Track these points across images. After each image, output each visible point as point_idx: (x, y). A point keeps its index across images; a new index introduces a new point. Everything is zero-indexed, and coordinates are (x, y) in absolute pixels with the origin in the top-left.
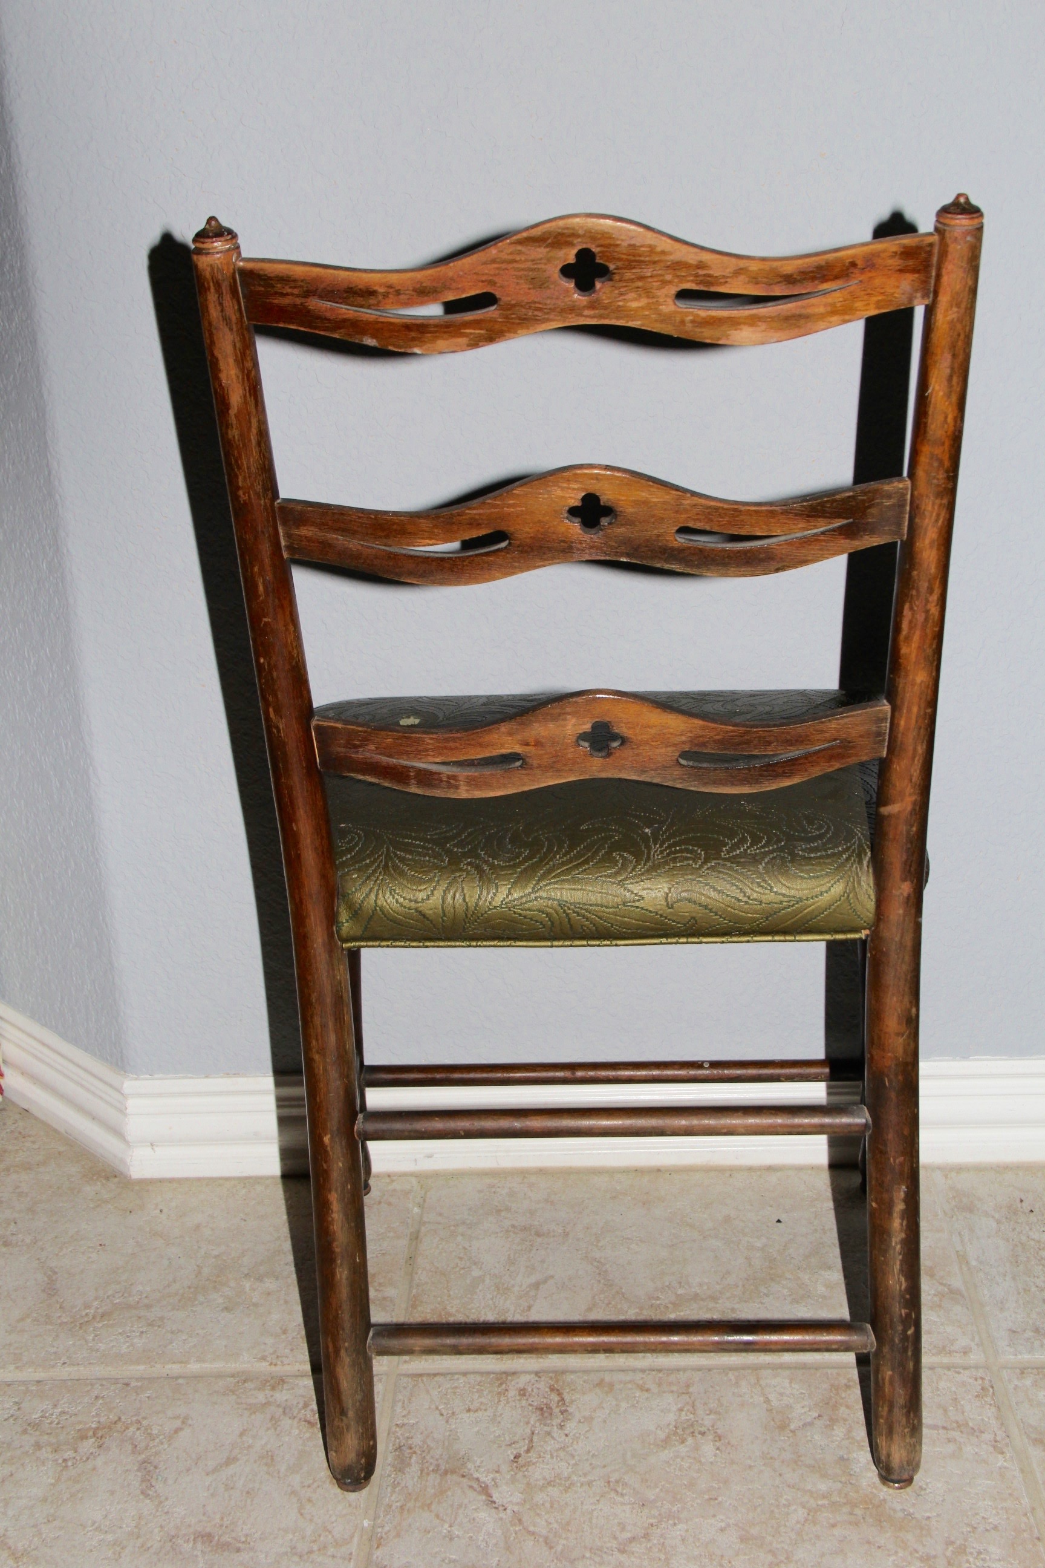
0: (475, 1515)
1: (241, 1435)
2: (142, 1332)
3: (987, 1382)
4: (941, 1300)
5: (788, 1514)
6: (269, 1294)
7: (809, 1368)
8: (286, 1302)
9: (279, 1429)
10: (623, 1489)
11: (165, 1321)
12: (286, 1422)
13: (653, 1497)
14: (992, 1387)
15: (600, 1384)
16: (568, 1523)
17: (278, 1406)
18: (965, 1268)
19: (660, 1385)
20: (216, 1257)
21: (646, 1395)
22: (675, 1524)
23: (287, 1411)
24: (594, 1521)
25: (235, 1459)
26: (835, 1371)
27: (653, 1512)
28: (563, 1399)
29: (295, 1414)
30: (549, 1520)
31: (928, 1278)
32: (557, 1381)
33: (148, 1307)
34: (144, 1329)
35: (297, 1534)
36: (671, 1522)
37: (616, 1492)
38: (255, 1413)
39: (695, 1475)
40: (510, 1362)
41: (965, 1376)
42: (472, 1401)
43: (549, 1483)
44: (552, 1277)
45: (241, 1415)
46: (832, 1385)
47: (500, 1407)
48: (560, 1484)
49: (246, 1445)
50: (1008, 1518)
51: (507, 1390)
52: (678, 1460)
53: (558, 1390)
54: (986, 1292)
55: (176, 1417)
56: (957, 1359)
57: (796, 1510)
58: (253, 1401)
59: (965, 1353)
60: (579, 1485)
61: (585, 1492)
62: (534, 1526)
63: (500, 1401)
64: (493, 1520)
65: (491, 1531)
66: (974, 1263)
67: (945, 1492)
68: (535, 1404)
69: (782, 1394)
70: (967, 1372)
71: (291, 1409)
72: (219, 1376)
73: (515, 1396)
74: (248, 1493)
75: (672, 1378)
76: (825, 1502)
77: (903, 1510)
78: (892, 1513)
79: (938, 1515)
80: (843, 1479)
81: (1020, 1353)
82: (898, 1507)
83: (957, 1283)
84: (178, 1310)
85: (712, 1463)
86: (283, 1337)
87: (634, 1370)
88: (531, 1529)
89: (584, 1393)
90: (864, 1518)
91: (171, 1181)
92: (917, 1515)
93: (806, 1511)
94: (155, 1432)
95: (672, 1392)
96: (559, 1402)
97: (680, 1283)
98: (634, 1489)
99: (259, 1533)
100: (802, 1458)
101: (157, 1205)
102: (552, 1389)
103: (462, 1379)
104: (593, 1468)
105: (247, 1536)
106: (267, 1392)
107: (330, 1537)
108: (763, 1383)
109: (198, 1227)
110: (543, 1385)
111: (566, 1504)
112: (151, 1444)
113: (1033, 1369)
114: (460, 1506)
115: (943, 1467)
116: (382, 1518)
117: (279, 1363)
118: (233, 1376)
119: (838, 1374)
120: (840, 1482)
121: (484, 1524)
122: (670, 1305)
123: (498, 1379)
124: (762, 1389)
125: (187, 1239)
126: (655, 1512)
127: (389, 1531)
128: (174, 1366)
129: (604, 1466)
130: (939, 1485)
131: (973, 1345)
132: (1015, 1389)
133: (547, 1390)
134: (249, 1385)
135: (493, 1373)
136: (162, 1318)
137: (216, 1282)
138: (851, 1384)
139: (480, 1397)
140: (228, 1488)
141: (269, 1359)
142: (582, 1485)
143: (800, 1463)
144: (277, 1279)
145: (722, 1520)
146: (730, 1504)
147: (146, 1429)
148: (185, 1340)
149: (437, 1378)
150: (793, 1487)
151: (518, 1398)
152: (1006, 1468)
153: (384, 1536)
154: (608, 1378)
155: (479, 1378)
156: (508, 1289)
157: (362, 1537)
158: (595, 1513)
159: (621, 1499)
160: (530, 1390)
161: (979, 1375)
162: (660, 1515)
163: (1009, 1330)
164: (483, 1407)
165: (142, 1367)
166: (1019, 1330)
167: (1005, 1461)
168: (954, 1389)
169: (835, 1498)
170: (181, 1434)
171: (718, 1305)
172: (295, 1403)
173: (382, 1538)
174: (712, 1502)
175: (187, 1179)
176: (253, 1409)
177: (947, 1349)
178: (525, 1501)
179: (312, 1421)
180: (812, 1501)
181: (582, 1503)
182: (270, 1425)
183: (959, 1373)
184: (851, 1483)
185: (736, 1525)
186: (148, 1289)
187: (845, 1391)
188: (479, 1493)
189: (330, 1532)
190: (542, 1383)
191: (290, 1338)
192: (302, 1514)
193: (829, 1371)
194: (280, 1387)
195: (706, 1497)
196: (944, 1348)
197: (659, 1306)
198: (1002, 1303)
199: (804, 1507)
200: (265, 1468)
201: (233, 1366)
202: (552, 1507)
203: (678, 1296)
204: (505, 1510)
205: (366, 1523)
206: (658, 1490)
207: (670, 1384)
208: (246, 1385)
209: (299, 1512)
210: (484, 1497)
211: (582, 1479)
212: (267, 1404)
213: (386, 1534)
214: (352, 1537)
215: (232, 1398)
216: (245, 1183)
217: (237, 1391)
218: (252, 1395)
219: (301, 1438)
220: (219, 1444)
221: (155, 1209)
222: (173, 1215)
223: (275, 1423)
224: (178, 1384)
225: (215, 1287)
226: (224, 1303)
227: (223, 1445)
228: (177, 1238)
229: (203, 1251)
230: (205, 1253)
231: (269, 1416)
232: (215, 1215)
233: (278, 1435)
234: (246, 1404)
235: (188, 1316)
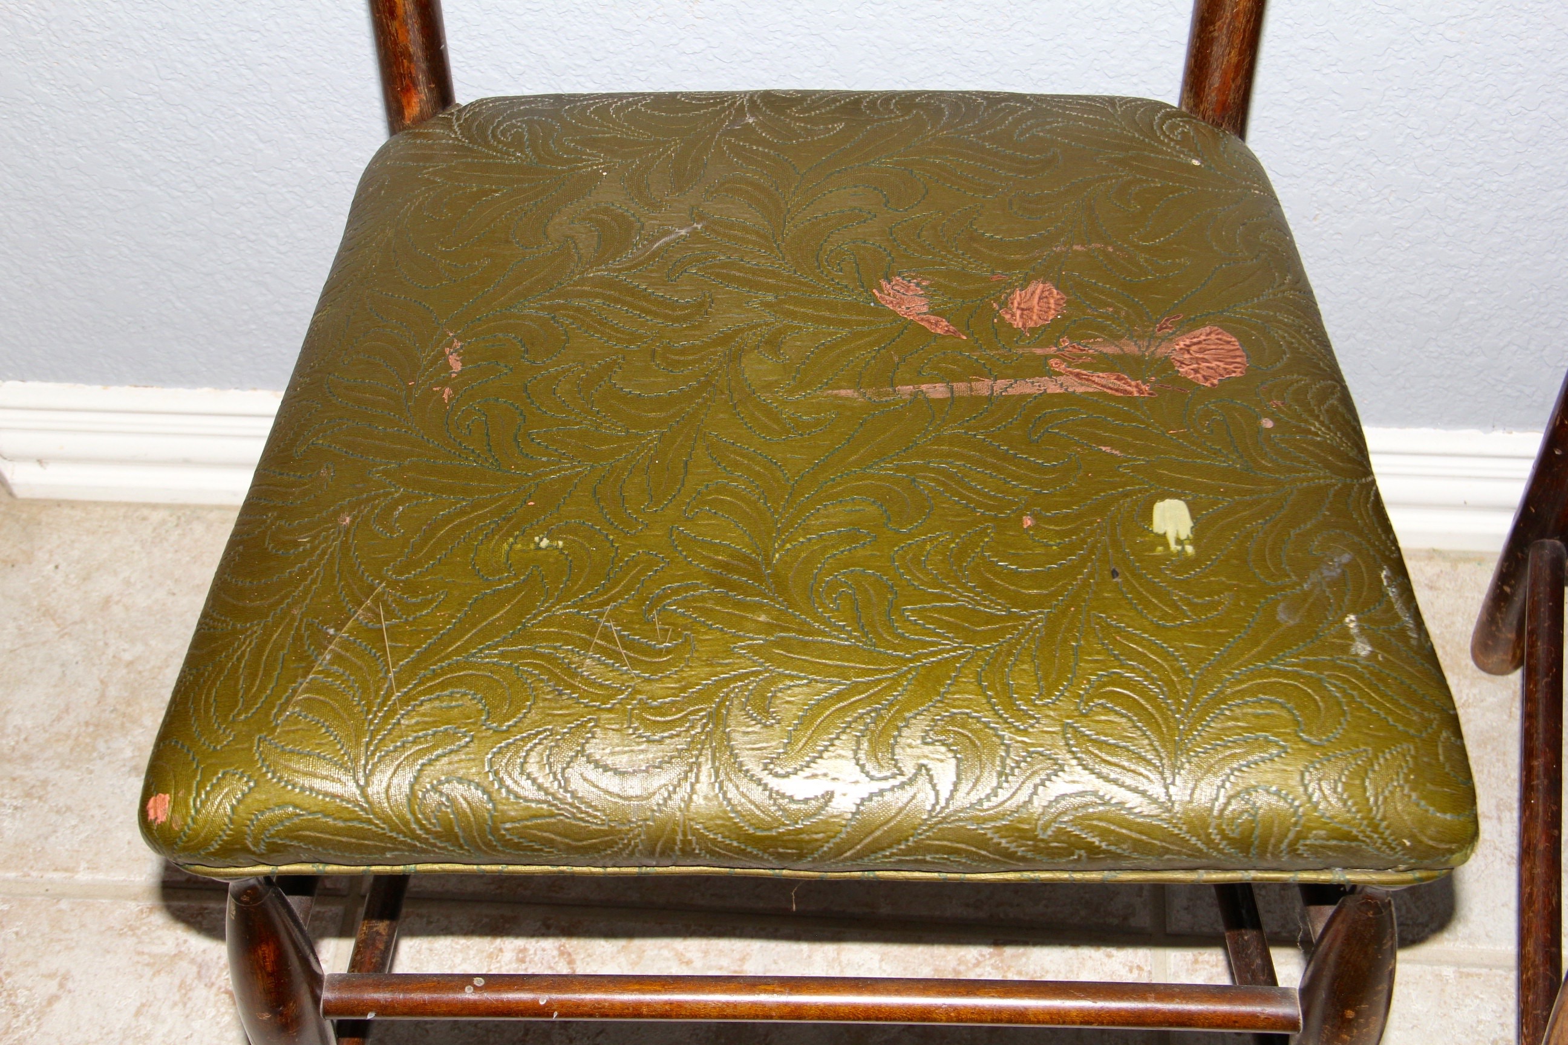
1: (138, 1013)
2: (16, 808)
9: (189, 1005)
11: (50, 788)
17: (193, 961)
20: (130, 664)
23: (203, 971)
29: (213, 979)
33: (27, 759)
34: (18, 803)
38: (159, 972)
45: (141, 976)
49: (143, 1032)
53: (569, 954)
55: (51, 976)
58: (156, 949)
71: (208, 969)
84: (68, 767)
91: (73, 504)
94: (21, 1000)
101: (51, 554)
106: (179, 932)
109: (107, 602)
112: (15, 1023)
118: (136, 897)
125: (90, 626)
128: (57, 876)
133: (555, 953)
136: (45, 783)
137: (124, 715)
147: (10, 995)
148: (75, 827)
160: (532, 952)
161: (1137, 961)
165: (12, 875)
170: (57, 1006)
172: (216, 956)
175: (96, 503)
176: (157, 966)
182: (177, 998)
186: (29, 724)
212: (178, 955)
215: (130, 941)
216: (179, 518)
217: (138, 928)
218: (159, 938)
219: (218, 1023)
220: (105, 1031)
221: (48, 562)
222: (72, 576)
223: (185, 994)
224: (60, 911)
225: (123, 726)
226: (133, 757)
227: (111, 1032)
228: (75, 623)
229: (110, 652)
230: (114, 657)
231: (177, 981)
232: (132, 580)
233: (187, 1016)
234: (149, 954)
235: (82, 780)
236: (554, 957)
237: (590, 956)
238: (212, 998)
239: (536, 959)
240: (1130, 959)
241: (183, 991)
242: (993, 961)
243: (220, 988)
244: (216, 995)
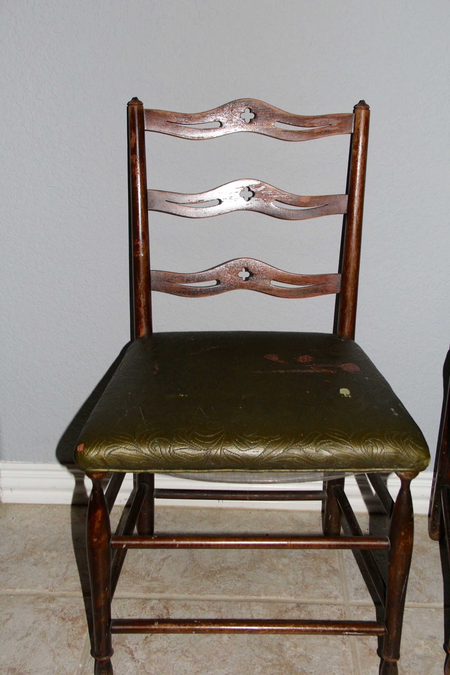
0: (126, 664)
1: (34, 623)
3: (343, 612)
4: (329, 574)
5: (254, 668)
6: (53, 558)
7: (271, 603)
8: (60, 562)
9: (50, 621)
10: (188, 654)
11: (9, 569)
12: (53, 618)
13: (200, 659)
14: (345, 614)
15: (185, 606)
16: (164, 669)
17: (51, 610)
18: (341, 559)
19: (209, 607)
20: (33, 540)
21: (203, 612)
22: (207, 671)
23: (54, 613)
24: (174, 668)
25: (30, 634)
26: (281, 604)
27: (199, 666)
28: (168, 612)
29: (57, 614)
30: (156, 668)
31: (325, 563)
32: (167, 604)
35: (51, 670)
36: (206, 670)
37: (185, 656)
38: (40, 613)
39: (219, 649)
40: (149, 594)
41: (334, 608)
42: (131, 612)
43: (158, 651)
44: (171, 556)
45: (35, 614)
46: (280, 611)
47: (142, 615)
48: (163, 651)
49: (35, 628)
50: (344, 674)
51: (146, 607)
52: (213, 642)
53: (167, 608)
54: (348, 571)
55: (7, 614)
56: (332, 601)
57: (258, 667)
58: (40, 607)
59: (336, 598)
60: (170, 652)
61: (172, 655)
62: (150, 670)
63: (142, 612)
64: (133, 666)
65: (132, 671)
66: (345, 557)
67: (320, 661)
68: (157, 614)
69: (259, 614)
70: (335, 607)
71: (56, 612)
72: (28, 595)
73: (149, 610)
74: (33, 650)
75: (215, 604)
76: (270, 664)
77: (301, 669)
78: (297, 670)
79: (315, 671)
80: (279, 654)
81: (358, 599)
82: (299, 667)
83: (336, 566)
84: (14, 564)
85: (226, 644)
86: (57, 578)
87: (199, 600)
88: (148, 671)
89: (177, 610)
90: (285, 672)
91: (18, 504)
92: (307, 671)
93: (261, 668)
95: (214, 611)
96: (167, 613)
97: (223, 561)
98: (193, 655)
99: (36, 669)
100: (263, 643)
101: (11, 515)
102: (165, 607)
103: (128, 601)
104: (177, 644)
105: (30, 670)
106: (47, 603)
107: (65, 671)
108: (251, 608)
109: (27, 526)
110: (161, 606)
111: (164, 660)
113: (362, 606)
114: (120, 659)
115: (320, 650)
116: (87, 663)
117: (53, 590)
118: (34, 595)
119: (283, 606)
120: (277, 655)
121: (129, 668)
122: (218, 571)
123: (143, 602)
124: (251, 611)
125: (22, 532)
126: (200, 666)
127: (89, 670)
128: (10, 590)
129: (182, 644)
130: (318, 658)
131: (339, 594)
132: (354, 615)
133: (163, 607)
134: (40, 600)
135: (141, 599)
136: (7, 568)
137: (32, 552)
138: (288, 610)
139: (134, 610)
140: (25, 647)
141: (49, 588)
142: (172, 652)
143: (262, 646)
144: (57, 552)
145: (227, 670)
146: (231, 663)
148: (16, 578)
149: (118, 600)
150: (258, 656)
151: (150, 611)
152: (346, 651)
153: (87, 672)
154: (188, 603)
155: (135, 601)
156: (152, 561)
157: (78, 672)
158: (175, 665)
159: (187, 659)
160: (155, 607)
162: (202, 667)
163: (355, 588)
164: (135, 614)
166: (359, 589)
167: (346, 648)
168: (329, 614)
169: (275, 662)
170: (9, 621)
171: (237, 572)
172: (58, 609)
173: (86, 672)
174: (224, 662)
175: (25, 504)
176: (40, 611)
177: (329, 596)
178: (147, 658)
179: (64, 618)
180: (265, 663)
181: (171, 660)
182: (46, 619)
183: (332, 607)
184: (282, 656)
185: (232, 673)
186: (3, 554)
187: (285, 613)
188: (129, 654)
189: (65, 669)
190: (161, 604)
191: (59, 579)
192: (54, 661)
193: (279, 604)
194: (52, 601)
195: (222, 659)
196: (327, 595)
197: (213, 571)
198: (354, 576)
199: (261, 666)
200: (42, 639)
201: (34, 591)
202: (158, 661)
203: (221, 567)
204: (138, 662)
205: (80, 666)
206: (202, 655)
207: (213, 607)
208: (39, 600)
209: (53, 659)
210: (130, 656)
211: (172, 649)
212: (47, 609)
213: (88, 671)
214: (74, 672)
215: (32, 606)
216: (49, 507)
217: (35, 602)
218: (40, 605)
219: (58, 625)
220: (24, 627)
221: (11, 517)
222: (18, 520)
223: (48, 618)
224: (10, 598)
225: (31, 554)
226: (34, 562)
227: (25, 627)
228: (18, 531)
229: (28, 537)
230: (29, 538)
231: (46, 615)
232: (35, 521)
233: (49, 624)
234: (38, 609)
235: (18, 567)
236: (162, 609)
237: (173, 608)
238: (57, 619)
239: (157, 609)
240: (338, 608)
241: (48, 617)
242: (297, 608)
243: (59, 617)
244: (58, 618)
